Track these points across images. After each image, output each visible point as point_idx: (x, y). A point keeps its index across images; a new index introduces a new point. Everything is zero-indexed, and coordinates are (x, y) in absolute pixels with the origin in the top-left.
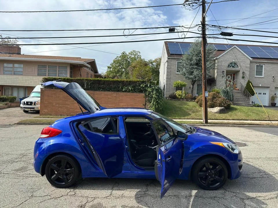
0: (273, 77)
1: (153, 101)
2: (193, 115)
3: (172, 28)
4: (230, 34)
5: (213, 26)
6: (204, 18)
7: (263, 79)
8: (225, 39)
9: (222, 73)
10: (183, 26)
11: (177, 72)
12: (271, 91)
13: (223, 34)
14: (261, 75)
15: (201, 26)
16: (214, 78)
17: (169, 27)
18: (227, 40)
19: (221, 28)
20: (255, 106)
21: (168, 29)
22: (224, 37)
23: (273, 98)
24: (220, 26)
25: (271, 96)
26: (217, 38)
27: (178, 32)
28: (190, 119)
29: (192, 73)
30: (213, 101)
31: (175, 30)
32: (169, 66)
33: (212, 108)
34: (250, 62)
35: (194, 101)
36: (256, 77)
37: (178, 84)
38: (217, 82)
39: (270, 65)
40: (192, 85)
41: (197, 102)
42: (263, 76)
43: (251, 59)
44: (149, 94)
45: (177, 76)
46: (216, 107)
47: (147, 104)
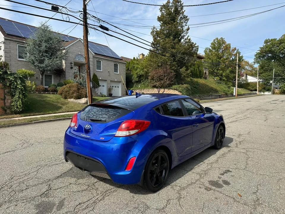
0: (109, 72)
1: (17, 93)
2: (64, 107)
3: (55, 6)
4: (107, 29)
5: (94, 16)
6: (85, 6)
7: (102, 73)
8: (102, 32)
9: (70, 65)
10: (66, 8)
11: (20, 57)
12: (108, 84)
13: (102, 27)
14: (100, 69)
15: (83, 13)
16: (63, 69)
17: (52, 4)
18: (105, 34)
19: (100, 21)
20: (102, 96)
21: (51, 6)
22: (103, 30)
23: (110, 90)
24: (99, 19)
25: (108, 88)
26: (97, 30)
27: (62, 13)
28: (65, 112)
29: (41, 62)
30: (78, 92)
31: (59, 10)
32: (7, 49)
33: (80, 100)
34: (93, 57)
35: (57, 94)
36: (97, 71)
37: (26, 73)
38: (66, 73)
39: (106, 61)
40: (41, 74)
41: (61, 94)
42: (102, 71)
43: (94, 54)
44: (10, 85)
45: (19, 63)
46: (83, 98)
47: (7, 97)
